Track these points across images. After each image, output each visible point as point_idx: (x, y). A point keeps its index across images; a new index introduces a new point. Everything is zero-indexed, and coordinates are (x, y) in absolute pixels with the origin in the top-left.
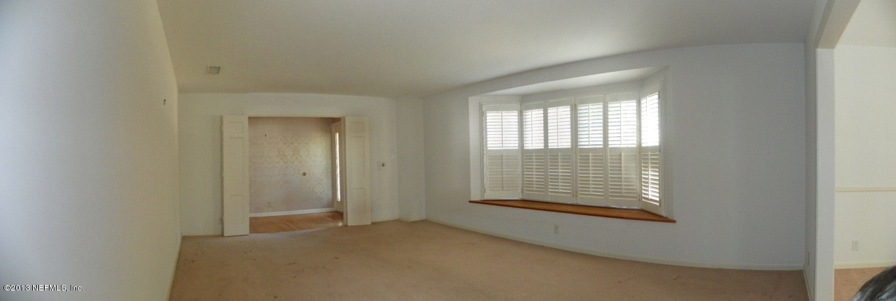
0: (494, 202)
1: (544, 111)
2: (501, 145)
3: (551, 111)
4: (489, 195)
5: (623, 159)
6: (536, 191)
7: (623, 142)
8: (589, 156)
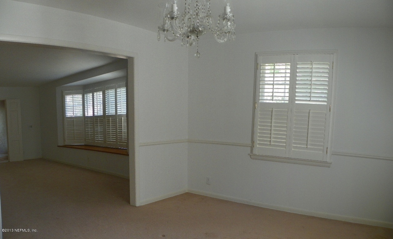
0: (68, 146)
1: (92, 94)
2: (73, 114)
3: (95, 94)
4: (67, 143)
5: (123, 121)
6: (91, 140)
7: (122, 111)
8: (110, 119)
